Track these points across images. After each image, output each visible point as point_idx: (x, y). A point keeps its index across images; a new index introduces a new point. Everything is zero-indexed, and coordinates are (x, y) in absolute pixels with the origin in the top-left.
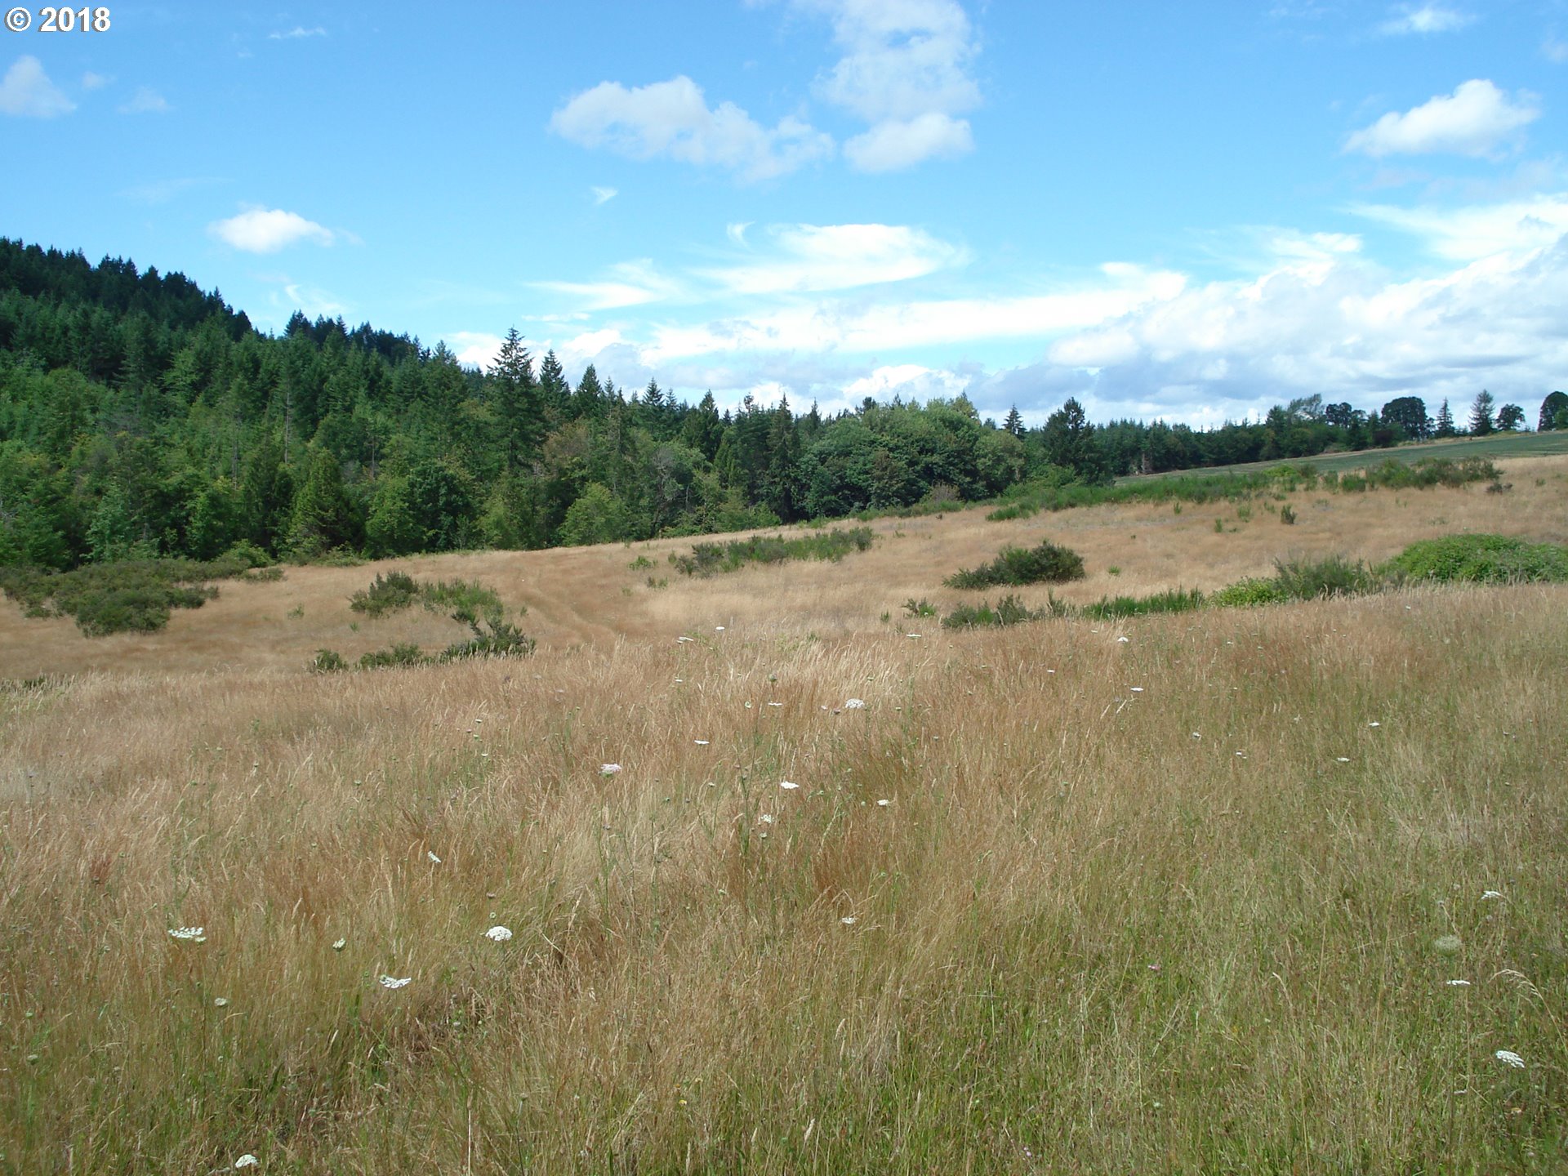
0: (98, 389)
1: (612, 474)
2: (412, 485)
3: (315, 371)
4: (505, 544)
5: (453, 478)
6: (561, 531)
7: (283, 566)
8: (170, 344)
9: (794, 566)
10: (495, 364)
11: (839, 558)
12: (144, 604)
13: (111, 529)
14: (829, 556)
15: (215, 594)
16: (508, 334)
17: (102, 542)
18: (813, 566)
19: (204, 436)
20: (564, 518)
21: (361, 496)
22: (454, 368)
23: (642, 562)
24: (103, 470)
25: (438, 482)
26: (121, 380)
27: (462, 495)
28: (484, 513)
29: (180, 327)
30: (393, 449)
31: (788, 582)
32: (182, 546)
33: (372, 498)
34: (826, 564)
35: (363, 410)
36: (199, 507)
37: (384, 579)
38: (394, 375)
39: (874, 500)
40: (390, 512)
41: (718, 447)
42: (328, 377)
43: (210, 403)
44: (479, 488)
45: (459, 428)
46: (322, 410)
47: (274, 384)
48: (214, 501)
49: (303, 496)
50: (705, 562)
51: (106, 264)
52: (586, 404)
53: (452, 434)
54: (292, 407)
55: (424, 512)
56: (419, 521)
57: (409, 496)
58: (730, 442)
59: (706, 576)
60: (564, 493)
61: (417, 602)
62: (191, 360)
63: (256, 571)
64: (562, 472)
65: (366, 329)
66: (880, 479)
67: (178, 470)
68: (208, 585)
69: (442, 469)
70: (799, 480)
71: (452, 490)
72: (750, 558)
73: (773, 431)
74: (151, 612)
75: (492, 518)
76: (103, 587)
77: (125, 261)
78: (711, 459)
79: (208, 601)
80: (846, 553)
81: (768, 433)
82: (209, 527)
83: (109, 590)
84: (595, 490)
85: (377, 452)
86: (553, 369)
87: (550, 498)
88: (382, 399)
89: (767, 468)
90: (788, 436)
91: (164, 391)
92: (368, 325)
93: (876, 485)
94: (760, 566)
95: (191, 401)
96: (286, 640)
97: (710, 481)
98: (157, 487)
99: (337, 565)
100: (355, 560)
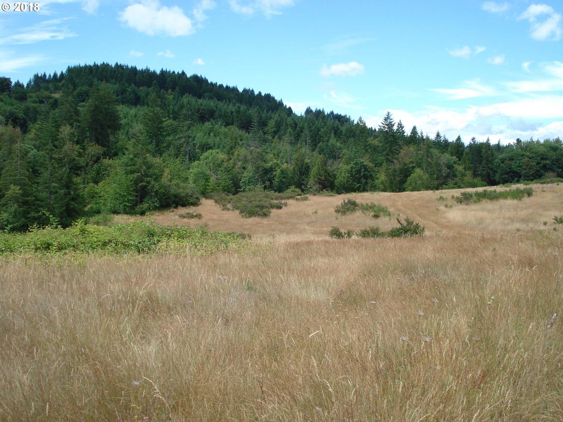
0: (242, 133)
1: (424, 165)
2: (352, 168)
3: (316, 127)
4: (384, 190)
5: (366, 166)
6: (405, 186)
7: (308, 195)
8: (267, 117)
9: (502, 202)
10: (381, 125)
11: (520, 199)
12: (262, 207)
13: (248, 181)
14: (516, 198)
15: (286, 205)
16: (386, 113)
17: (245, 185)
18: (510, 202)
19: (278, 150)
20: (406, 181)
21: (333, 171)
22: (365, 127)
23: (441, 198)
24: (246, 161)
25: (361, 167)
26: (251, 130)
27: (369, 172)
28: (377, 178)
29: (270, 112)
30: (344, 155)
31: (501, 208)
32: (270, 187)
33: (337, 172)
34: (515, 202)
35: (333, 141)
36: (278, 174)
37: (346, 201)
38: (343, 129)
39: (523, 177)
40: (344, 177)
41: (462, 156)
42: (320, 130)
43: (280, 138)
44: (376, 169)
45: (368, 148)
46: (318, 141)
47: (302, 132)
48: (282, 171)
49: (314, 171)
50: (466, 199)
51: (245, 91)
52: (413, 140)
53: (365, 150)
54: (309, 139)
55: (356, 178)
56: (354, 181)
57: (350, 172)
58: (467, 154)
59: (467, 204)
60: (406, 173)
61: (358, 210)
62: (274, 123)
63: (298, 197)
64: (405, 164)
65: (332, 113)
66: (525, 169)
67: (271, 161)
68: (283, 201)
69: (362, 162)
70: (493, 169)
71: (366, 170)
72: (484, 198)
73: (484, 150)
74: (265, 210)
75: (380, 181)
76: (247, 200)
77: (251, 89)
78: (459, 160)
79: (283, 207)
80: (523, 197)
81: (482, 151)
82: (281, 181)
83: (250, 202)
84: (418, 171)
85: (338, 156)
86: (401, 127)
87: (400, 174)
88: (339, 137)
89: (481, 164)
90: (489, 152)
91: (264, 134)
92: (333, 111)
93: (524, 172)
94: (489, 201)
95: (273, 138)
96: (313, 222)
97: (460, 168)
98: (263, 167)
99: (327, 196)
100: (333, 194)
